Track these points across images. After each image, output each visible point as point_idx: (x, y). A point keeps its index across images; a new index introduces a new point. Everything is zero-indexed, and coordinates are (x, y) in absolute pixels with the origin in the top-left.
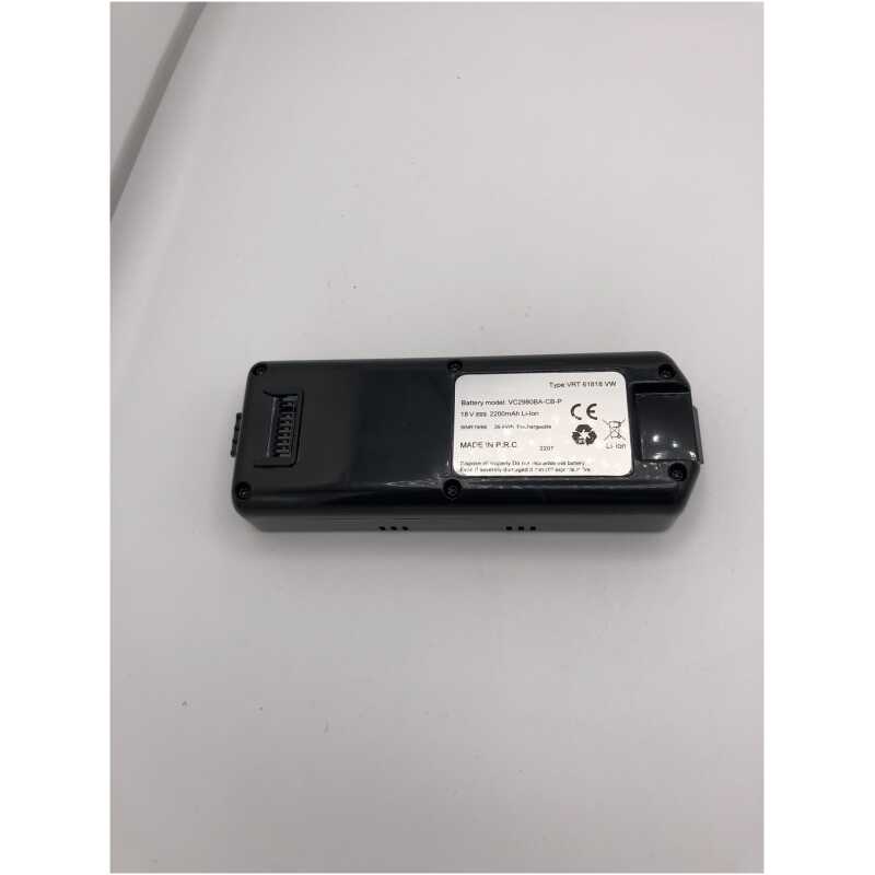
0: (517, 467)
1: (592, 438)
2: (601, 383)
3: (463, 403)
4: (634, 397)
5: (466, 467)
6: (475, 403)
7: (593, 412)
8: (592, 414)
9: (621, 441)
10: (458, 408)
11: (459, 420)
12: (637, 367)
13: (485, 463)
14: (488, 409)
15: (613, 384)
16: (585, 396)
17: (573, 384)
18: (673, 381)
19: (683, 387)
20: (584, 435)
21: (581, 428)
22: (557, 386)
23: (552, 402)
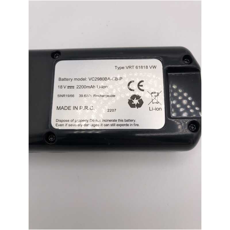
0: (93, 123)
1: (140, 104)
2: (147, 67)
3: (60, 79)
4: (167, 75)
5: (59, 123)
6: (67, 80)
7: (142, 86)
8: (141, 88)
9: (158, 106)
10: (57, 83)
11: (56, 91)
12: (170, 56)
13: (72, 121)
14: (75, 83)
15: (155, 67)
16: (136, 76)
17: (129, 67)
18: (191, 65)
19: (197, 69)
20: (136, 102)
21: (134, 97)
22: (120, 68)
23: (116, 79)
